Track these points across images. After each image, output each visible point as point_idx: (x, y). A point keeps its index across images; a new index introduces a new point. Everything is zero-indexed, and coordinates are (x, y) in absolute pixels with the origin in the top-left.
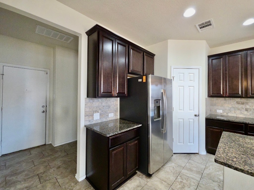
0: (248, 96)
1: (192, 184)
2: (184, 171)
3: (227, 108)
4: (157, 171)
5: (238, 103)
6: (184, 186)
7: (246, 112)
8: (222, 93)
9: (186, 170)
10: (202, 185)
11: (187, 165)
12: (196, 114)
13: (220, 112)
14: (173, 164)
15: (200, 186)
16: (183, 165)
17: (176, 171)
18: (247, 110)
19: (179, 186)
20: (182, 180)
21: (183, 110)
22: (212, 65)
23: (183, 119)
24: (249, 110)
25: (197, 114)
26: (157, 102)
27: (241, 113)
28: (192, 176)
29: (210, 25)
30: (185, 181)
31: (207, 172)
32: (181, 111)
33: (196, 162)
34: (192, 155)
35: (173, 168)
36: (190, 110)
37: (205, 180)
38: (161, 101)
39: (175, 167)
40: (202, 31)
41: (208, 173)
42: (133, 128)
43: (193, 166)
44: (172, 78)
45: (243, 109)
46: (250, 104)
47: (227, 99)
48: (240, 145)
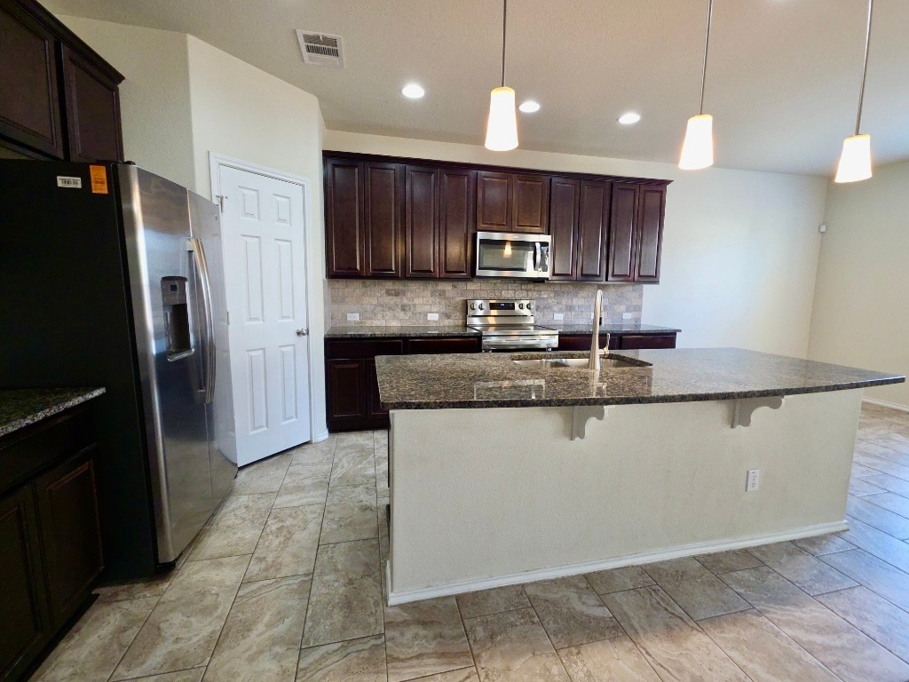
0: (408, 276)
1: (310, 516)
2: (282, 501)
3: (369, 308)
4: (190, 545)
5: (388, 293)
6: (290, 533)
7: (402, 315)
8: (358, 267)
9: (285, 494)
10: (332, 508)
11: (287, 480)
12: (300, 329)
13: (354, 318)
14: (243, 499)
15: (329, 512)
16: (276, 488)
17: (259, 509)
18: (404, 308)
19: (276, 542)
20: (281, 524)
21: (260, 318)
22: (334, 184)
23: (264, 349)
24: (407, 308)
25: (303, 327)
26: (174, 288)
27: (395, 318)
28: (304, 501)
29: (336, 53)
30: (288, 523)
31: (338, 473)
32: (255, 323)
33: (308, 464)
34: (294, 452)
35: (247, 507)
36: (283, 317)
37: (338, 493)
38: (187, 284)
39: (251, 504)
40: (311, 63)
41: (340, 475)
42: (62, 408)
43: (302, 477)
44: (216, 201)
45: (397, 305)
46: (409, 295)
47: (368, 282)
48: (411, 371)
